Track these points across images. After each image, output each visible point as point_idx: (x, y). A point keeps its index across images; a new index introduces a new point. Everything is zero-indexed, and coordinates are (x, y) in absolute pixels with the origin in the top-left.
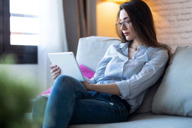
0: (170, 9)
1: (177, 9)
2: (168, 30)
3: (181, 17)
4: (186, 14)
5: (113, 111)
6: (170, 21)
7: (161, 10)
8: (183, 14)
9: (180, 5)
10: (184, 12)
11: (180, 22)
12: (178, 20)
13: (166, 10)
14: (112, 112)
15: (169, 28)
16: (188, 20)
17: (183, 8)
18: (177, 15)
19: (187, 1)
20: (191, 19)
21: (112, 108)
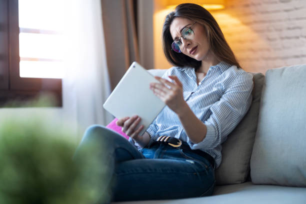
0: (270, 21)
1: (280, 21)
2: (266, 54)
3: (286, 33)
4: (294, 28)
5: (198, 174)
6: (269, 39)
7: (255, 22)
8: (289, 29)
9: (285, 14)
10: (292, 26)
11: (285, 41)
12: (282, 38)
13: (263, 22)
14: (196, 175)
15: (268, 50)
16: (297, 38)
17: (289, 19)
18: (281, 30)
19: (296, 9)
20: (302, 36)
21: (196, 170)
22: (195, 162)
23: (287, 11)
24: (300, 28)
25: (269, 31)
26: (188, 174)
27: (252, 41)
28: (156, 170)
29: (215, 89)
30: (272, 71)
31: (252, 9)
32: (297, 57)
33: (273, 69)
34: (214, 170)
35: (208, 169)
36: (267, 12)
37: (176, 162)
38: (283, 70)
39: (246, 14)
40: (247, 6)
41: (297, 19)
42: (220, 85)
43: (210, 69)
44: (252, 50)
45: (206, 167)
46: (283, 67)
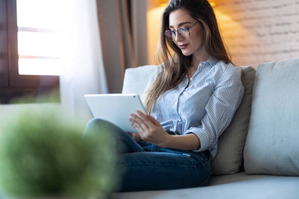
0: (260, 18)
1: (269, 17)
2: (257, 49)
3: (275, 29)
4: (283, 24)
5: (195, 166)
6: (259, 35)
7: (246, 19)
8: (278, 25)
9: (274, 10)
10: (280, 22)
11: (275, 37)
12: (272, 34)
13: (253, 18)
14: (194, 167)
15: (258, 45)
16: (286, 33)
17: (278, 16)
18: (270, 26)
19: (285, 5)
20: (291, 32)
21: (193, 163)
22: (191, 155)
23: (276, 7)
24: (288, 24)
25: (259, 27)
26: (185, 166)
27: (243, 37)
28: (154, 162)
29: (206, 84)
30: (263, 65)
31: (242, 6)
32: (286, 52)
33: (265, 63)
34: (209, 162)
35: (204, 162)
36: (257, 9)
37: (174, 155)
38: (274, 64)
39: (236, 11)
40: (237, 3)
41: (286, 15)
42: (210, 79)
43: (200, 65)
44: (243, 46)
45: (202, 159)
46: (274, 61)
